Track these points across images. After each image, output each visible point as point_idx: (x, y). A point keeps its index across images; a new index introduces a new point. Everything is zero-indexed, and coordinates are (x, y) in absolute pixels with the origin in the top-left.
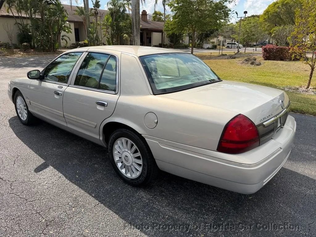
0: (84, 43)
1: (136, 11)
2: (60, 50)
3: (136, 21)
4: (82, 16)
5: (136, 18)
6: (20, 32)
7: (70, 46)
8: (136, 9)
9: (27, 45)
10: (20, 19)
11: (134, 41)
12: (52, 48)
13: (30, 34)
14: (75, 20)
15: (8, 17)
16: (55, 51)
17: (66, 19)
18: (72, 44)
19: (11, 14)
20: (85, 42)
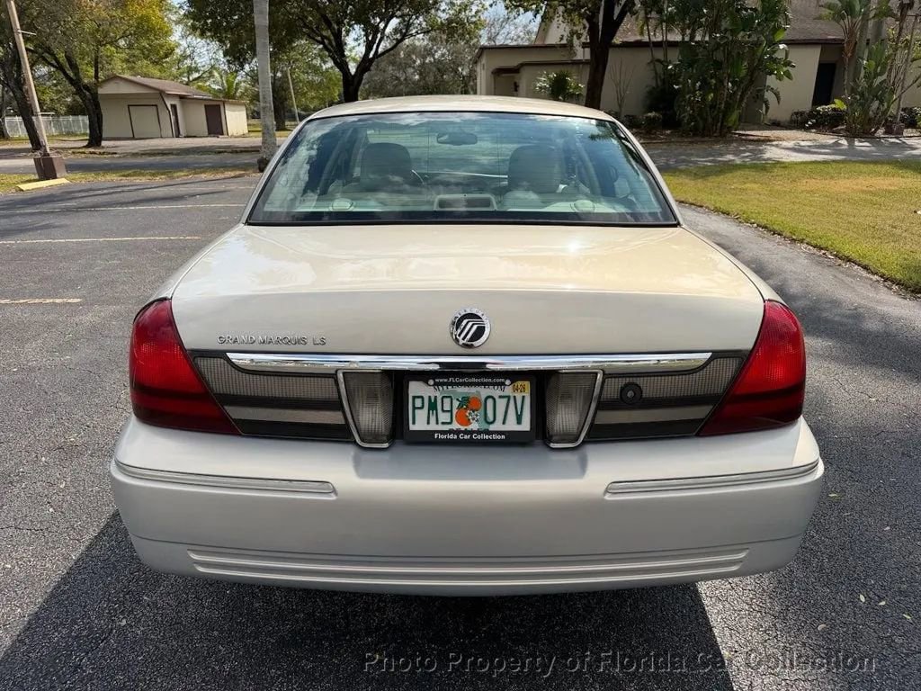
0: (834, 110)
2: (741, 132)
4: (846, 21)
6: (654, 85)
7: (788, 119)
9: (654, 118)
10: (649, 49)
12: (719, 124)
13: (676, 87)
14: (829, 37)
15: (638, 45)
16: (725, 136)
17: (780, 36)
18: (797, 113)
19: (646, 39)
20: (833, 106)
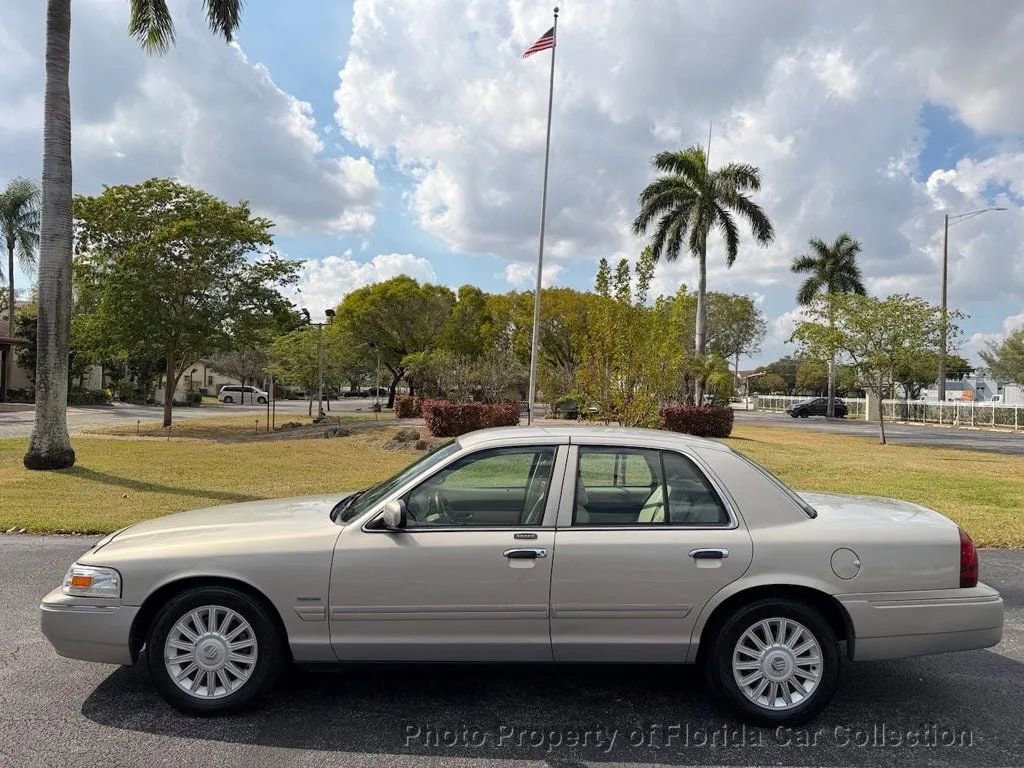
1: (59, 289)
3: (58, 322)
5: (58, 309)
8: (59, 283)
11: (47, 389)
